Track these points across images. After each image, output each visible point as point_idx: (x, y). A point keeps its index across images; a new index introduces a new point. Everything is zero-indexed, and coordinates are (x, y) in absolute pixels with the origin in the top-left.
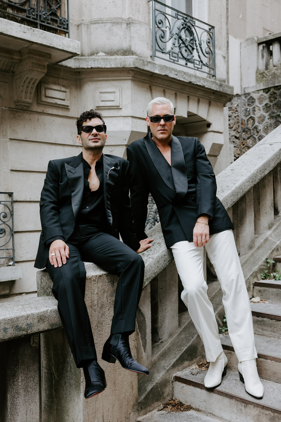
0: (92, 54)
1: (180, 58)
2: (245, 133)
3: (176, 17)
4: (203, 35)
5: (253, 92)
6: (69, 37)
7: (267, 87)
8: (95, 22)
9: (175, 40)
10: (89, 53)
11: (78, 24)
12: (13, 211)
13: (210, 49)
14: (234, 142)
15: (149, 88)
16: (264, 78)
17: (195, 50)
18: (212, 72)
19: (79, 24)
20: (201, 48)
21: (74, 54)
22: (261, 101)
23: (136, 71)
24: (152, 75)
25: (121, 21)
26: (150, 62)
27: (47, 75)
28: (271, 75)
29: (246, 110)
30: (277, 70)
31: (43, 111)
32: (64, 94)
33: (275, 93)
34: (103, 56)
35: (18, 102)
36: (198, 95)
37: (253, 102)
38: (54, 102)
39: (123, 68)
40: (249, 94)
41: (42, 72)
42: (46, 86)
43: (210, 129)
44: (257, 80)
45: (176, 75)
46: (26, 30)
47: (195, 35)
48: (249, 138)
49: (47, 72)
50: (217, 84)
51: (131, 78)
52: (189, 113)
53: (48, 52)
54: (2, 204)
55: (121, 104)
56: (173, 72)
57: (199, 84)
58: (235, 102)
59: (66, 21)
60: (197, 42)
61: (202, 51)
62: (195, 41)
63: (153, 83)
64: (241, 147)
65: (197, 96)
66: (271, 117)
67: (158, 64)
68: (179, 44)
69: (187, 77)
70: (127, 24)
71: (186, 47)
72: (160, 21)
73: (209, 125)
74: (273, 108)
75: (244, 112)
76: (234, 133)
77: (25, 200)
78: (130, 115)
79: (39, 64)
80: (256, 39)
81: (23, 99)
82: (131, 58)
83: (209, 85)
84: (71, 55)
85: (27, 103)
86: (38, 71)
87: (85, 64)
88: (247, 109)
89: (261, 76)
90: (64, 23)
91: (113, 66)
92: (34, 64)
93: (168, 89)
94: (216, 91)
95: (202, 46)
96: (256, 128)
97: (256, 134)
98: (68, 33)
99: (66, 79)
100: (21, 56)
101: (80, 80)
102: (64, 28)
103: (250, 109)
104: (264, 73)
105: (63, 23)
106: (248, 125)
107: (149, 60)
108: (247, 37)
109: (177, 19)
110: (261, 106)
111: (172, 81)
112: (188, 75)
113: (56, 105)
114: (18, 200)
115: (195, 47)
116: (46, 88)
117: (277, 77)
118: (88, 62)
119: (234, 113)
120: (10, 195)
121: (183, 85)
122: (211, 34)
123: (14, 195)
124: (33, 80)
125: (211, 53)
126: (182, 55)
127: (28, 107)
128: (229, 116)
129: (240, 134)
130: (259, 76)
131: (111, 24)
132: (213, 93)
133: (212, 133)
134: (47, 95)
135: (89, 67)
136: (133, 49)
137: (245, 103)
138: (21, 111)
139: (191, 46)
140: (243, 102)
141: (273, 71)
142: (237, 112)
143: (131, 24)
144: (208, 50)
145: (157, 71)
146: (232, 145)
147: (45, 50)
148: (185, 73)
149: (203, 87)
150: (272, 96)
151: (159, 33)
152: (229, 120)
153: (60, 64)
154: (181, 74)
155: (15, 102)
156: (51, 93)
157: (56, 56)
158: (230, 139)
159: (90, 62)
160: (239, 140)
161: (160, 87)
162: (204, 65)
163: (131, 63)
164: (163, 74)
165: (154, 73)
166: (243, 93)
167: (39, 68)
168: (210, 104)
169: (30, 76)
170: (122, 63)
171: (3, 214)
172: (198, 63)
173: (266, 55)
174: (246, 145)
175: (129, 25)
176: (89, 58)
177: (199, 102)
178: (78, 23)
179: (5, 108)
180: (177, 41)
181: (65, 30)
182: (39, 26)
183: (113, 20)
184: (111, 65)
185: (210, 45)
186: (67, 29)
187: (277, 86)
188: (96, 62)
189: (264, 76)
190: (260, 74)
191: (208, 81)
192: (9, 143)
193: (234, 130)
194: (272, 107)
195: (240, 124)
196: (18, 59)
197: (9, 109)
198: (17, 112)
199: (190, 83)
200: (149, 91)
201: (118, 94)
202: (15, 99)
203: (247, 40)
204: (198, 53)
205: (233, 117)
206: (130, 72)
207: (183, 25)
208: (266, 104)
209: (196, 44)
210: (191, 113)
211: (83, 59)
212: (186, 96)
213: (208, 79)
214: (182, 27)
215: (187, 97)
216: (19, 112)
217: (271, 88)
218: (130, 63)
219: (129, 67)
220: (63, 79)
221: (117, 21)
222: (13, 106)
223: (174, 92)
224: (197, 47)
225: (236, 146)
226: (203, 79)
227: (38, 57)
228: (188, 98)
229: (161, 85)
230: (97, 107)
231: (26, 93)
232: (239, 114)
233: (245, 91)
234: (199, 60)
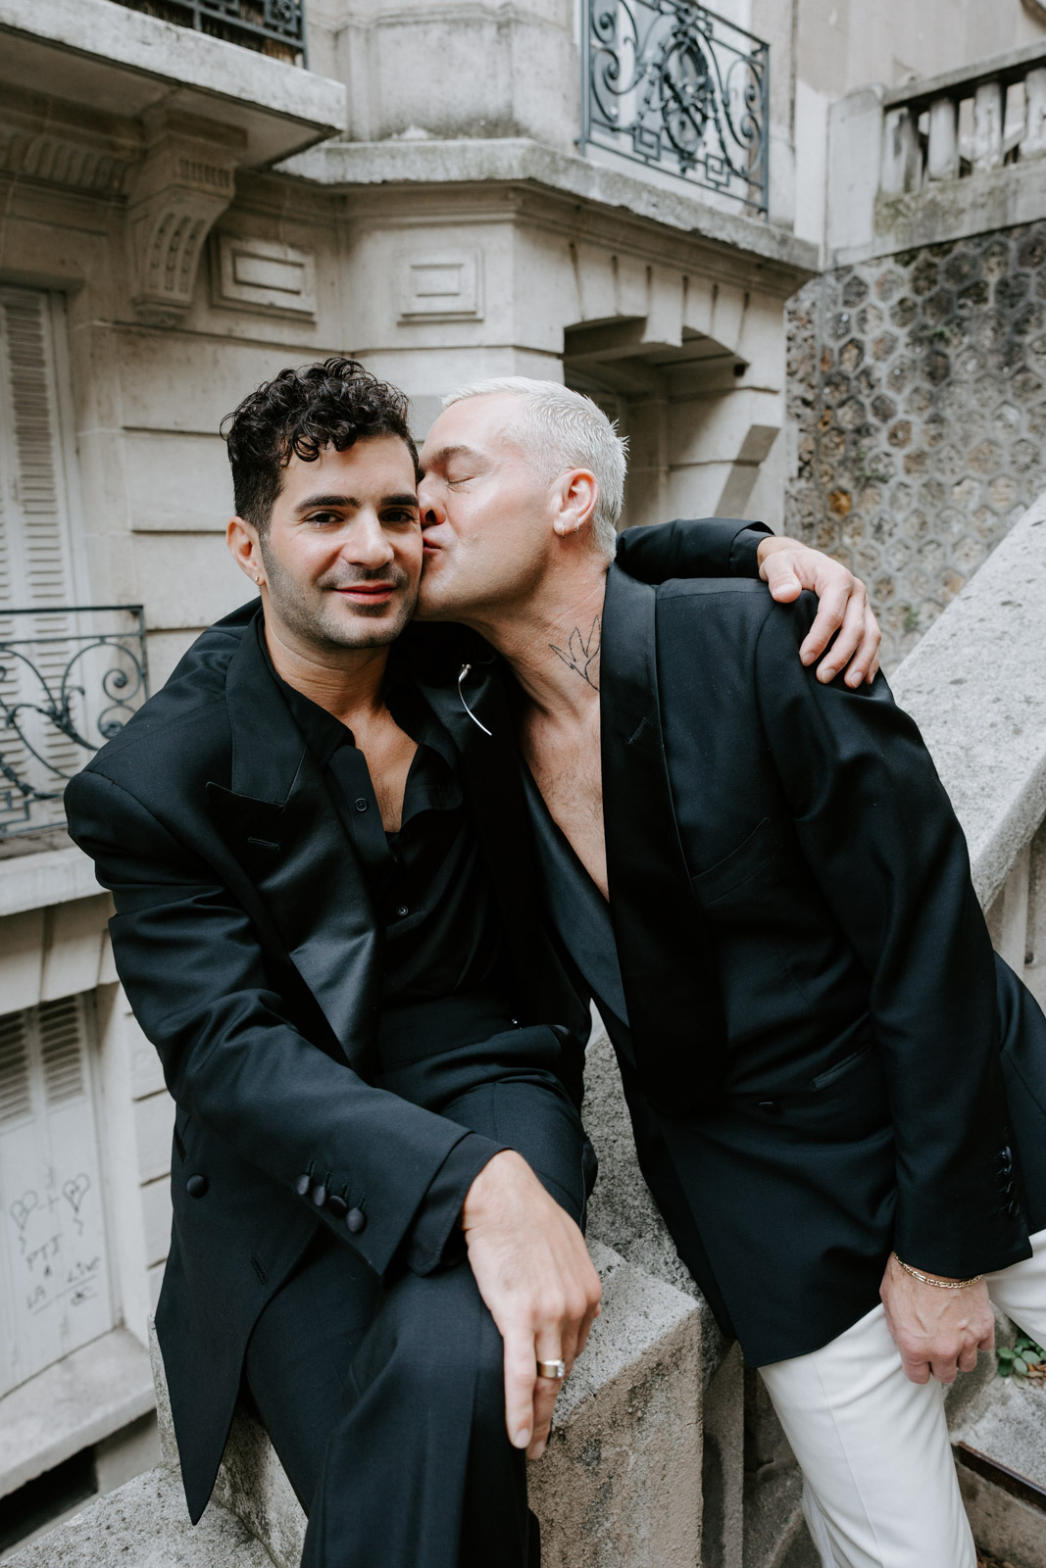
0: (385, 135)
1: (665, 148)
2: (833, 387)
3: (655, 6)
4: (733, 73)
5: (864, 263)
6: (305, 66)
7: (906, 246)
8: (393, 20)
9: (651, 88)
10: (376, 132)
11: (334, 30)
12: (146, 665)
13: (753, 119)
14: (798, 416)
15: (568, 249)
16: (901, 220)
17: (710, 124)
18: (758, 198)
19: (340, 27)
20: (728, 115)
21: (325, 130)
22: (885, 292)
23: (531, 192)
24: (579, 209)
25: (478, 14)
26: (573, 162)
27: (236, 206)
28: (924, 208)
29: (838, 318)
30: (943, 190)
31: (230, 330)
32: (297, 271)
33: (931, 266)
34: (421, 139)
35: (144, 302)
36: (713, 274)
37: (860, 295)
38: (265, 301)
39: (490, 181)
40: (848, 269)
41: (220, 196)
42: (237, 244)
43: (744, 381)
44: (877, 225)
45: (654, 205)
46: (149, 34)
47: (712, 71)
48: (842, 404)
49: (237, 197)
50: (773, 237)
51: (512, 216)
52: (686, 330)
53: (235, 121)
54: (110, 644)
55: (480, 304)
56: (645, 195)
57: (722, 235)
58: (808, 295)
59: (293, 7)
60: (718, 96)
61: (730, 124)
62: (712, 92)
63: (582, 235)
64: (818, 431)
65: (710, 278)
66: (916, 340)
67: (599, 169)
68: (662, 99)
69: (685, 214)
70: (500, 26)
71: (685, 110)
72: (605, 19)
73: (740, 369)
74: (925, 313)
75: (831, 324)
76: (799, 390)
77: (185, 625)
78: (512, 341)
79: (207, 168)
80: (879, 92)
81: (162, 292)
82: (513, 145)
83: (750, 239)
84: (314, 134)
85: (177, 307)
86: (204, 192)
87: (362, 172)
88: (841, 315)
89: (889, 210)
90: (287, 14)
91: (455, 174)
92: (190, 168)
93: (627, 253)
94: (769, 260)
95: (732, 110)
96: (866, 373)
97: (866, 391)
98: (301, 51)
99: (304, 223)
100: (143, 137)
101: (349, 224)
102: (288, 33)
103: (850, 317)
104: (900, 201)
105: (283, 15)
106: (841, 363)
107: (571, 153)
108: (850, 86)
109: (657, 13)
110: (885, 307)
111: (640, 229)
112: (688, 206)
113: (271, 312)
114: (164, 626)
115: (710, 114)
116: (237, 254)
117: (940, 213)
118: (372, 161)
119: (802, 330)
120: (136, 611)
121: (671, 239)
122: (758, 69)
123: (148, 611)
124: (190, 226)
125: (756, 135)
126: (671, 138)
127: (180, 318)
128: (789, 339)
129: (817, 391)
130: (885, 211)
131: (446, 28)
132: (759, 266)
133: (751, 395)
134: (242, 276)
135: (377, 179)
136: (521, 114)
137: (837, 296)
138: (158, 333)
139: (698, 109)
140: (829, 296)
141: (929, 196)
142: (809, 326)
143: (513, 26)
144: (748, 123)
145: (595, 194)
146: (795, 426)
147: (225, 115)
148: (681, 201)
149: (733, 246)
150: (922, 276)
151: (603, 61)
152: (789, 350)
153: (280, 167)
154: (668, 202)
155: (134, 302)
156: (252, 270)
157: (266, 138)
158: (789, 407)
159: (378, 162)
160: (813, 408)
161: (603, 246)
162: (737, 174)
163: (515, 164)
164: (615, 202)
165: (585, 200)
166: (830, 264)
167: (207, 181)
168: (747, 301)
169: (180, 211)
170: (486, 166)
171: (115, 676)
172: (717, 165)
173: (907, 142)
174: (832, 424)
175: (504, 31)
176: (376, 148)
177: (715, 294)
178: (334, 25)
179: (102, 324)
180: (656, 89)
181: (292, 41)
182: (197, 21)
183: (450, 12)
184: (447, 170)
185: (756, 105)
186: (299, 36)
187: (940, 245)
188: (399, 162)
189: (898, 213)
190: (887, 205)
191: (746, 227)
192: (122, 443)
193: (802, 381)
194: (919, 310)
195: (817, 361)
196: (133, 150)
197: (116, 327)
198: (142, 336)
199: (695, 232)
200: (568, 260)
201: (470, 272)
202: (135, 291)
203: (850, 96)
204: (720, 131)
205: (799, 340)
206: (511, 195)
207: (675, 35)
208: (902, 302)
209: (713, 102)
210: (693, 331)
211: (356, 151)
212: (679, 275)
213: (745, 218)
214: (672, 41)
215: (681, 281)
216: (151, 335)
217: (918, 249)
218: (511, 166)
219: (509, 177)
220: (292, 220)
221: (465, 15)
222: (129, 316)
223: (643, 264)
224: (716, 111)
225: (803, 426)
226: (734, 219)
227: (201, 140)
228: (686, 283)
229: (603, 241)
230: (405, 316)
231: (170, 269)
232: (817, 331)
233: (835, 260)
234: (721, 155)
